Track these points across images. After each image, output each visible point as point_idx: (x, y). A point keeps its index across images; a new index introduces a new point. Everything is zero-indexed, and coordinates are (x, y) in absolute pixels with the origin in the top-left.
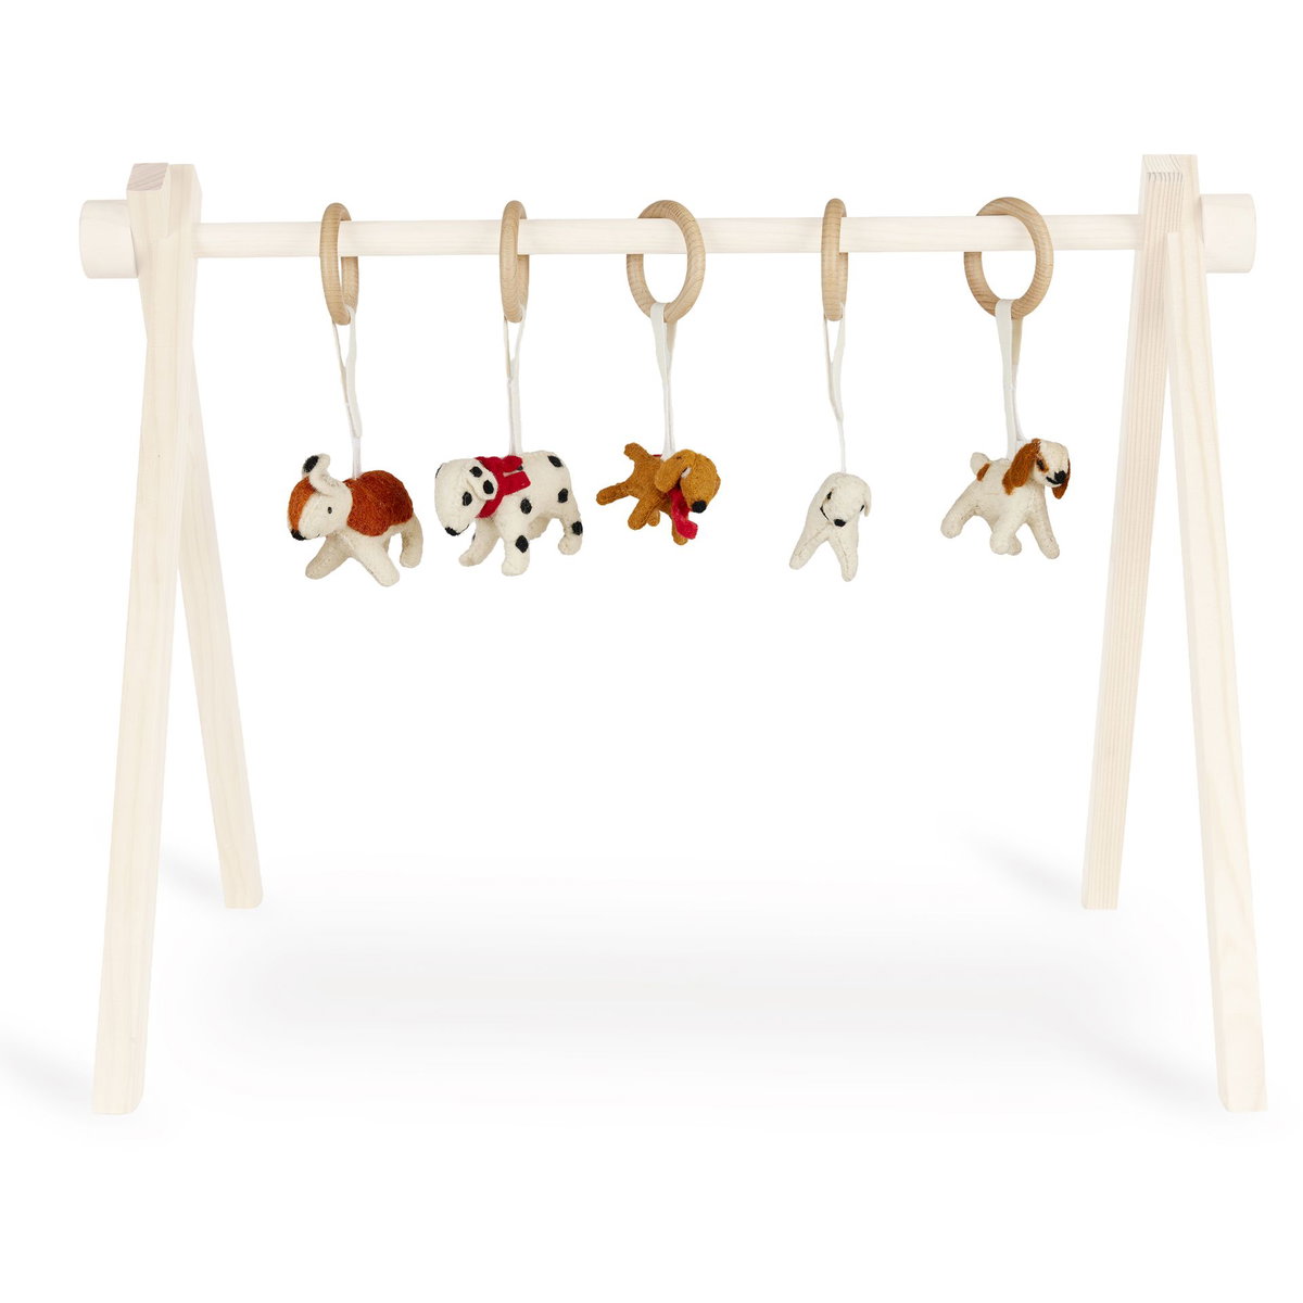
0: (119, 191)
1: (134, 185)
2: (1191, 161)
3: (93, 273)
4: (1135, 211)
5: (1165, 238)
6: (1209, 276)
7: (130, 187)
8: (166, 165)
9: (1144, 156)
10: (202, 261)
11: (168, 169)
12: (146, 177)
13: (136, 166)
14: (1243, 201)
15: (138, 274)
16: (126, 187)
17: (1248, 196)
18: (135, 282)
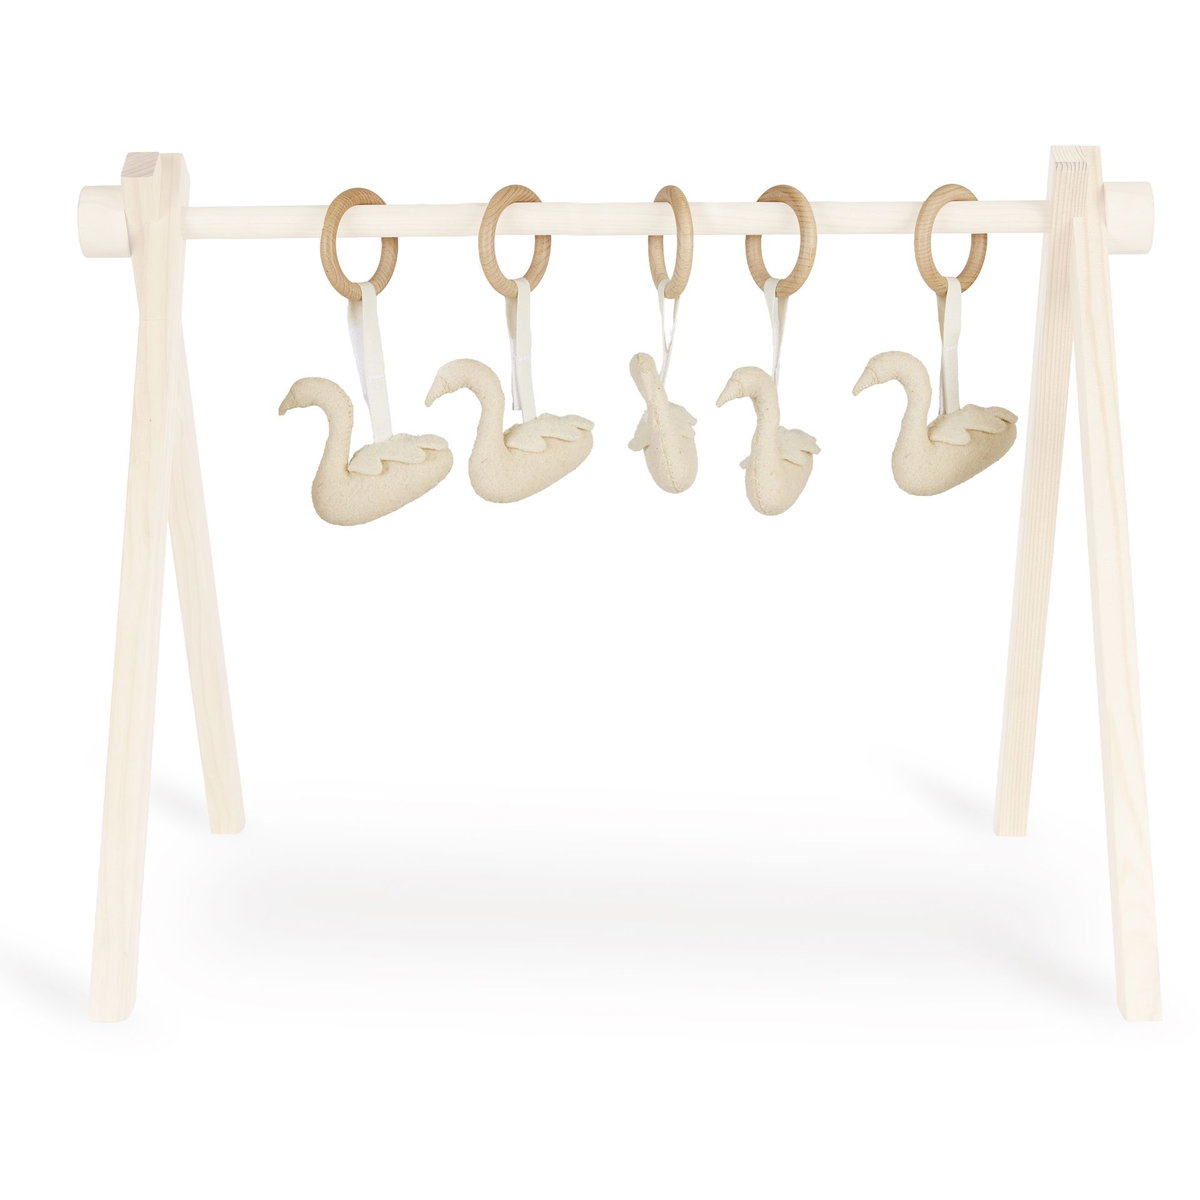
0: (114, 178)
1: (127, 172)
2: (1094, 153)
3: (90, 252)
4: (1043, 197)
5: (1070, 224)
6: (1110, 256)
7: (124, 174)
8: (155, 155)
9: (1052, 147)
10: (190, 243)
11: (159, 160)
12: (139, 165)
13: (130, 155)
14: (1143, 189)
15: (131, 254)
16: (120, 174)
17: (1148, 184)
18: (128, 261)
